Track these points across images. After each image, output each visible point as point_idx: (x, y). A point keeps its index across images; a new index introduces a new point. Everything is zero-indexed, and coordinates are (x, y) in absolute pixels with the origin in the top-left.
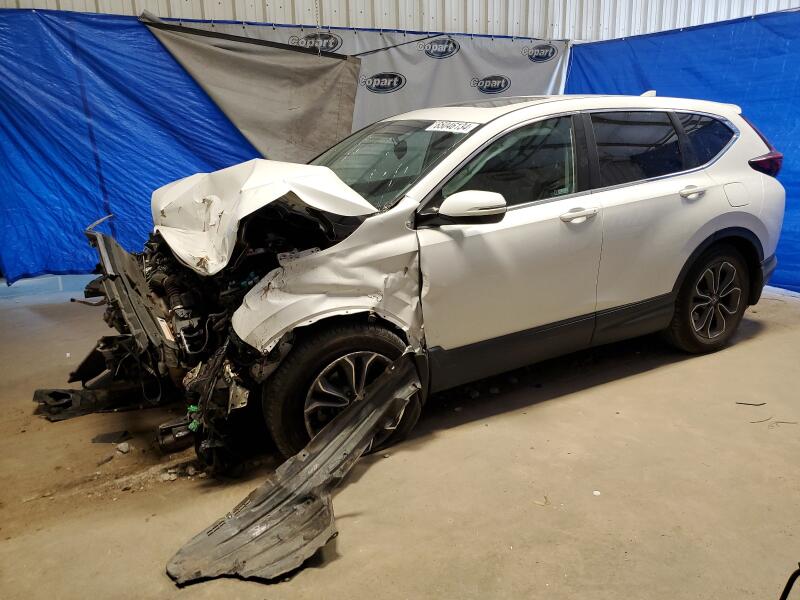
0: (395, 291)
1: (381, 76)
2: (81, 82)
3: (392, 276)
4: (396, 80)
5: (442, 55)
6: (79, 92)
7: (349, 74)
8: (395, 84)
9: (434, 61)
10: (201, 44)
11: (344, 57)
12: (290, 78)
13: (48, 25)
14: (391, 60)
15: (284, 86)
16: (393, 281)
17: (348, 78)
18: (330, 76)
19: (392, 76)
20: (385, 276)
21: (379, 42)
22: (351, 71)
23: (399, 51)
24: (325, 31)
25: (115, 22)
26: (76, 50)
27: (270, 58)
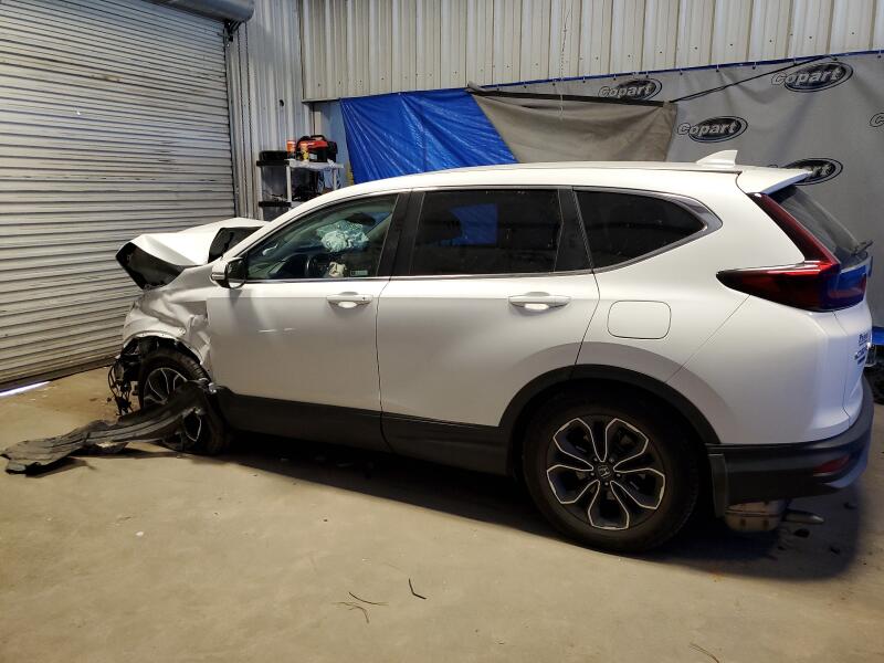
0: (199, 330)
1: (711, 123)
2: (424, 145)
3: (196, 317)
4: (733, 125)
5: (817, 85)
6: (421, 153)
7: (664, 124)
8: (731, 131)
9: (801, 96)
10: (510, 106)
11: (659, 104)
12: (591, 132)
13: (409, 105)
14: (729, 101)
15: (586, 140)
16: (196, 321)
17: (662, 127)
18: (640, 127)
19: (728, 121)
20: (192, 316)
21: (714, 80)
22: (666, 120)
23: (743, 89)
24: (643, 77)
25: (450, 94)
26: (425, 122)
27: (574, 112)
